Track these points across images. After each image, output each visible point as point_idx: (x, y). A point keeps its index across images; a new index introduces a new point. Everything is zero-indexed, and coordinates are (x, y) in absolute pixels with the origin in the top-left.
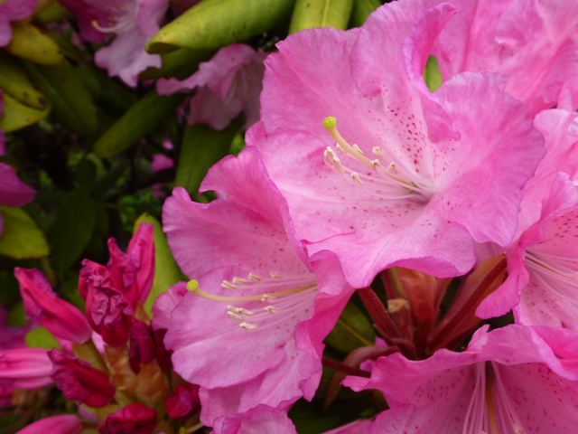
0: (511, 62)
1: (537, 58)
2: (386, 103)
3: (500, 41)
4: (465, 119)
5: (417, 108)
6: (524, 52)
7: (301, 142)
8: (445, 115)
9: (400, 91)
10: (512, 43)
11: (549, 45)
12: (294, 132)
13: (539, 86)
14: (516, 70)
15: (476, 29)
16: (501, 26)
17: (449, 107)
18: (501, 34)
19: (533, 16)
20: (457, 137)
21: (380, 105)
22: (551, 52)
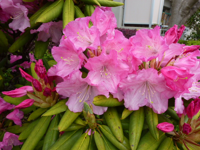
0: (103, 23)
1: (106, 22)
2: (84, 30)
3: (100, 20)
4: (94, 31)
5: (88, 31)
6: (104, 21)
7: (73, 37)
8: (91, 31)
9: (86, 28)
10: (102, 20)
11: (107, 20)
12: (71, 36)
13: (108, 26)
14: (103, 24)
15: (97, 18)
16: (100, 17)
17: (92, 30)
18: (100, 19)
19: (104, 16)
20: (93, 34)
21: (83, 31)
22: (108, 21)
